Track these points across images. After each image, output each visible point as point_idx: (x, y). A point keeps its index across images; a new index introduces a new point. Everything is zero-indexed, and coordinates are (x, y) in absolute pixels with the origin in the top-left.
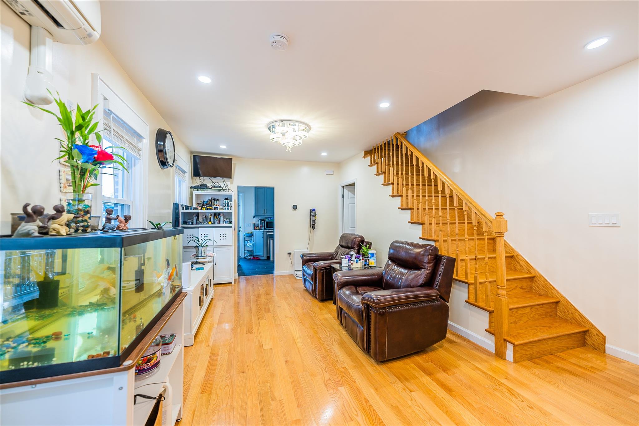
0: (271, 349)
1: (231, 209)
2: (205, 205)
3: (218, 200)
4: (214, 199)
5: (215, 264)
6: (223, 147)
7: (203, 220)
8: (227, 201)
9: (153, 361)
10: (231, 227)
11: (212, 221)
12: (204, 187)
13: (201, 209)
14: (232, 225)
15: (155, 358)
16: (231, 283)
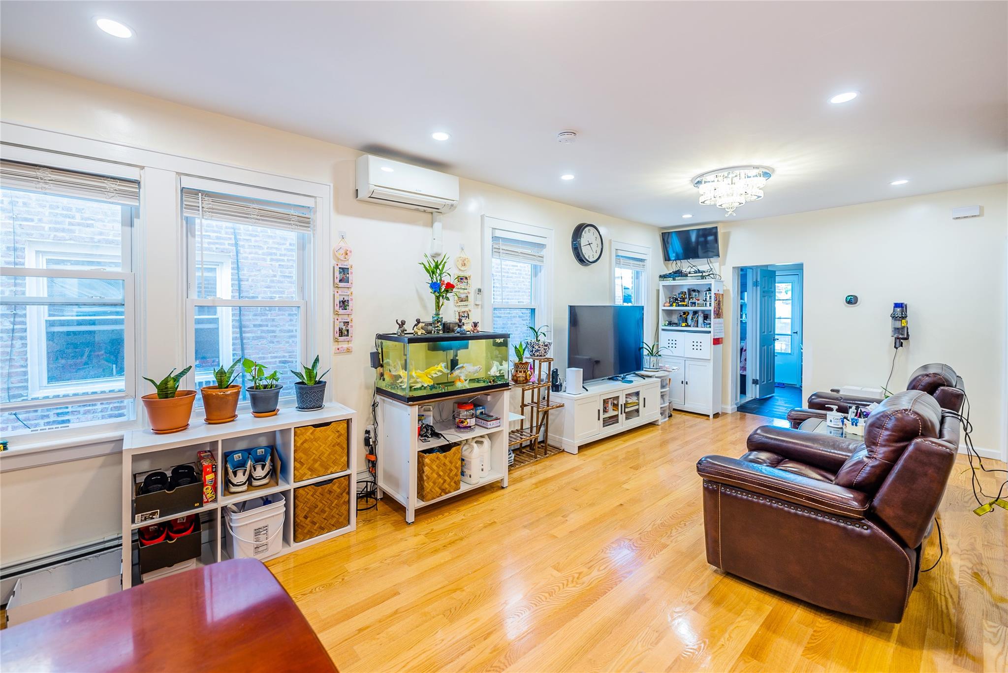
0: (628, 490)
1: (710, 306)
2: (679, 299)
3: (698, 292)
4: (694, 291)
5: (687, 384)
6: (687, 216)
7: (679, 321)
8: (708, 292)
9: (465, 424)
10: (710, 332)
11: (689, 321)
12: (679, 274)
13: (671, 305)
14: (711, 329)
15: (466, 423)
16: (709, 416)
